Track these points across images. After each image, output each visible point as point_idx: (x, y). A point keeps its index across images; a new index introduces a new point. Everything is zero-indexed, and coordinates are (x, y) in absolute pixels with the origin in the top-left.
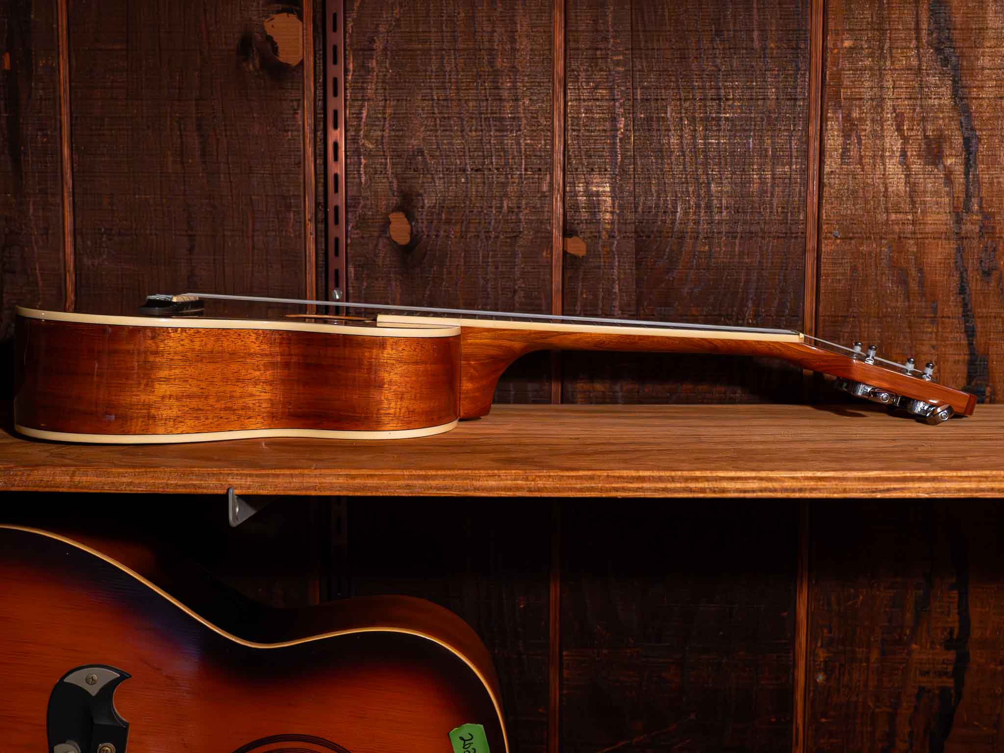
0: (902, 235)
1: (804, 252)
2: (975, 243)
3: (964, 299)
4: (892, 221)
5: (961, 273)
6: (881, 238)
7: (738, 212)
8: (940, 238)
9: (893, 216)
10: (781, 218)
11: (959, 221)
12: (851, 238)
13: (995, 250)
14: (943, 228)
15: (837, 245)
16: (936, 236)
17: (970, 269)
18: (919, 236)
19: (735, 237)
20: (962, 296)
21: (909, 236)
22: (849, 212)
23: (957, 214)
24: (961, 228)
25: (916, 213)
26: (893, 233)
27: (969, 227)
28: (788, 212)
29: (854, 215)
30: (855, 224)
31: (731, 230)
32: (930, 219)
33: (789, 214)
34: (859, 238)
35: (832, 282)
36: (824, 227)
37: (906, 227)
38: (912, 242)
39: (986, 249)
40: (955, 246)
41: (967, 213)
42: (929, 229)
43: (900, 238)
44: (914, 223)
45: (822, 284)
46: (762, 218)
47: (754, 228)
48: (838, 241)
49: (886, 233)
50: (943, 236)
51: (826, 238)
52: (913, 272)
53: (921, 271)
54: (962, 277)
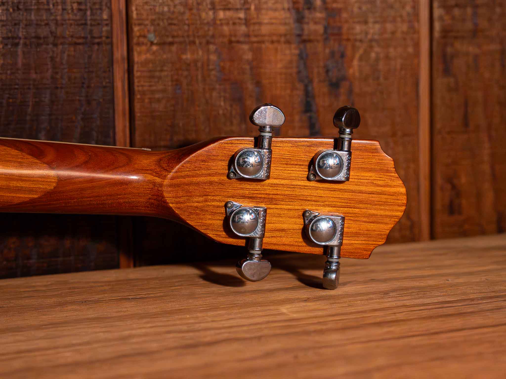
0: (233, 39)
1: (111, 62)
2: (320, 47)
3: (310, 118)
4: (220, 20)
5: (306, 86)
6: (208, 43)
7: (19, 9)
8: (279, 42)
9: (221, 14)
10: (78, 17)
11: (300, 20)
12: (171, 44)
13: (343, 56)
14: (282, 29)
15: (154, 53)
16: (275, 38)
17: (316, 80)
18: (254, 39)
19: (17, 45)
20: (308, 114)
21: (242, 39)
22: (166, 9)
23: (298, 11)
24: (302, 30)
25: (249, 9)
26: (224, 36)
27: (312, 27)
28: (86, 10)
29: (173, 13)
30: (175, 24)
31: (10, 35)
32: (265, 18)
33: (89, 13)
34: (181, 43)
35: (150, 103)
36: (136, 29)
37: (237, 27)
38: (246, 47)
39: (332, 54)
40: (297, 52)
41: (309, 9)
42: (265, 29)
43: (231, 42)
44: (247, 22)
45: (137, 106)
46: (52, 17)
47: (43, 32)
48: (155, 48)
49: (213, 36)
50: (283, 39)
51: (138, 44)
52: (250, 86)
53: (258, 84)
54: (307, 93)
